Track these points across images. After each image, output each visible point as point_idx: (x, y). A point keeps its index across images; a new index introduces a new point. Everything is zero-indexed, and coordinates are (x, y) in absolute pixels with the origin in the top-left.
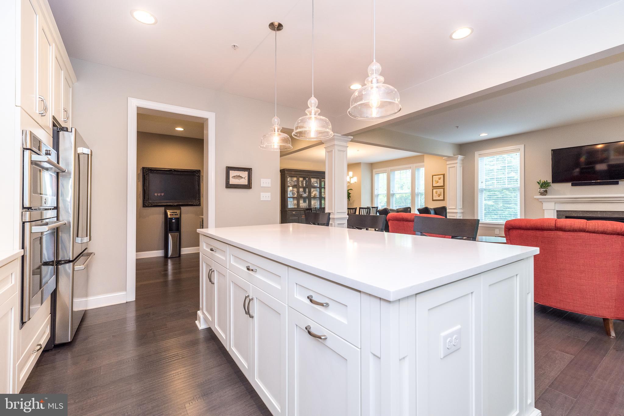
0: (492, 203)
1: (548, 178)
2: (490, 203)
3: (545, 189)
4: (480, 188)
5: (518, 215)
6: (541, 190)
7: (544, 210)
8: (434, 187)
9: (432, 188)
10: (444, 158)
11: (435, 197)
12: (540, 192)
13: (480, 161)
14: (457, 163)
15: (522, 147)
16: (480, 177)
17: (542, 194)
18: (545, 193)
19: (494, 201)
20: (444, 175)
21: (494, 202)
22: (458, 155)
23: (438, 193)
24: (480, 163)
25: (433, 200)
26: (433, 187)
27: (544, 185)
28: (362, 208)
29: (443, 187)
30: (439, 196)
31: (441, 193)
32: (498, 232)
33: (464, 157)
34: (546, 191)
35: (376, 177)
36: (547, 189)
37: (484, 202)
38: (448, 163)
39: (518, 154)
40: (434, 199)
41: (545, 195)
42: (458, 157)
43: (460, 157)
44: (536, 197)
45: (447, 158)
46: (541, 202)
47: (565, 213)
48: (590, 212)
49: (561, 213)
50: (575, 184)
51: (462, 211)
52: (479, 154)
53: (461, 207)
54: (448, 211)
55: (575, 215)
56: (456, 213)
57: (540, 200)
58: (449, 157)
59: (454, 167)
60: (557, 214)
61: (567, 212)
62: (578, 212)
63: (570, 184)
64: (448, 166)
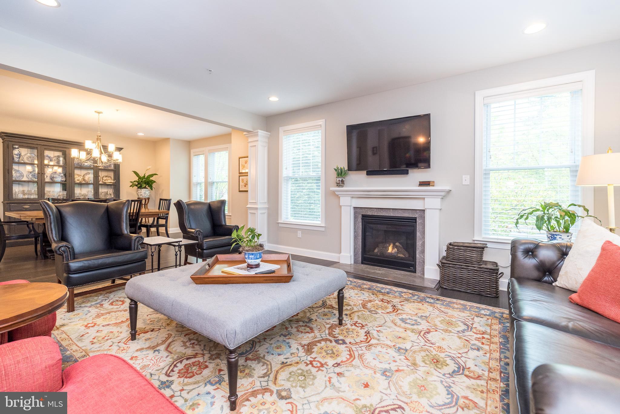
1: (344, 165)
3: (342, 179)
4: (284, 175)
5: (320, 213)
6: (338, 179)
7: (341, 206)
8: (241, 174)
9: (238, 175)
11: (242, 187)
12: (336, 182)
13: (284, 140)
14: (257, 141)
15: (323, 122)
16: (284, 163)
17: (338, 185)
18: (341, 184)
22: (258, 129)
23: (245, 181)
24: (284, 143)
25: (240, 191)
26: (239, 173)
27: (340, 173)
28: (163, 200)
30: (245, 185)
31: (247, 182)
33: (269, 133)
34: (342, 181)
35: (194, 160)
36: (344, 179)
37: (290, 195)
38: (250, 140)
39: (320, 131)
41: (342, 186)
42: (258, 132)
43: (261, 133)
44: (332, 189)
45: (247, 133)
46: (338, 195)
47: (361, 210)
48: (384, 210)
49: (358, 210)
50: (370, 173)
51: (266, 206)
52: (284, 130)
53: (266, 200)
54: (248, 206)
55: (370, 213)
56: (256, 209)
57: (337, 193)
58: (248, 132)
59: (255, 146)
60: (355, 213)
61: (363, 210)
62: (373, 209)
63: (365, 172)
64: (250, 145)
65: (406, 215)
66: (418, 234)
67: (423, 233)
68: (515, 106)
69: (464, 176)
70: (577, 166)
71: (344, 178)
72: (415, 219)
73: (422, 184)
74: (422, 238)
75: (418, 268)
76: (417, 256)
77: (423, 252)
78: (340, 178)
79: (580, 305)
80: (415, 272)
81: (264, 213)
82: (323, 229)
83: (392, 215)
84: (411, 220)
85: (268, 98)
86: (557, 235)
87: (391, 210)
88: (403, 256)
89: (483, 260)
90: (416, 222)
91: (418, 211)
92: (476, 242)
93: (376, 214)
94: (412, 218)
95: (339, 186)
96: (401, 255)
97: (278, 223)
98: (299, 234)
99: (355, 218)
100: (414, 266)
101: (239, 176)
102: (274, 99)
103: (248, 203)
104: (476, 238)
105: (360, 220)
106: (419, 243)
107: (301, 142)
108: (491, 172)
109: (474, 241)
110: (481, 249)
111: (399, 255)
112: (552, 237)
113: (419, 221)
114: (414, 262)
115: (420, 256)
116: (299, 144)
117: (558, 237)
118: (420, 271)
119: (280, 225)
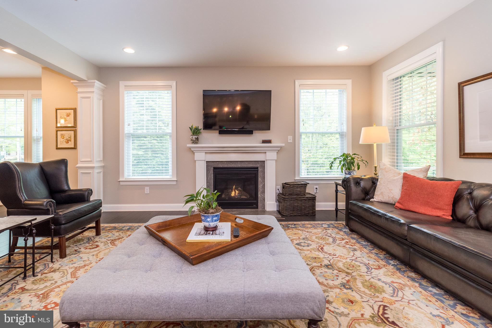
0: (142, 153)
1: (199, 123)
2: (141, 153)
3: (197, 137)
4: (126, 132)
5: (170, 168)
6: (194, 137)
7: (195, 161)
8: (59, 129)
9: (55, 129)
10: (72, 81)
11: (61, 144)
12: (192, 140)
13: (126, 95)
14: (93, 92)
15: (174, 84)
16: (126, 118)
18: (196, 141)
19: (144, 150)
20: (75, 110)
21: (143, 152)
22: (94, 80)
23: (66, 137)
24: (126, 98)
25: (57, 148)
26: (57, 127)
27: (196, 132)
29: (74, 128)
30: (68, 141)
31: (70, 137)
32: (148, 191)
33: (104, 84)
34: (197, 139)
37: (132, 152)
38: (79, 90)
39: (170, 91)
40: (59, 147)
41: (197, 143)
42: (95, 82)
43: (97, 84)
44: (189, 145)
45: (78, 82)
46: (193, 151)
47: (212, 164)
48: (233, 163)
49: (210, 164)
50: (222, 132)
51: (102, 164)
52: (125, 85)
53: (101, 158)
54: (78, 165)
55: (221, 166)
56: (93, 168)
57: (192, 149)
58: (80, 80)
59: (89, 98)
60: (207, 166)
61: (215, 163)
62: (224, 162)
63: (218, 131)
64: (80, 95)
65: (251, 165)
66: (260, 179)
67: (264, 178)
68: (313, 93)
69: (289, 136)
70: (343, 132)
71: (198, 136)
72: (257, 168)
73: (264, 142)
74: (263, 182)
75: (260, 205)
76: (259, 195)
77: (264, 192)
78: (196, 136)
79: (404, 210)
80: (257, 208)
81: (100, 172)
82: (175, 183)
83: (239, 166)
84: (254, 169)
85: (123, 49)
86: (351, 172)
87: (239, 162)
88: (246, 197)
89: (306, 192)
90: (258, 171)
91: (259, 162)
92: (296, 181)
93: (226, 166)
94: (255, 168)
95: (195, 143)
96: (244, 197)
97: (119, 181)
98: (147, 190)
99: (208, 170)
100: (257, 204)
101: (57, 131)
102: (129, 50)
103: (79, 162)
104: (297, 178)
105: (212, 171)
106: (260, 186)
107: (145, 100)
108: (302, 134)
109: (295, 180)
110: (305, 185)
111: (242, 197)
112: (349, 174)
113: (260, 170)
114: (256, 200)
115: (261, 196)
116: (143, 101)
117: (352, 173)
118: (261, 207)
119: (122, 183)
